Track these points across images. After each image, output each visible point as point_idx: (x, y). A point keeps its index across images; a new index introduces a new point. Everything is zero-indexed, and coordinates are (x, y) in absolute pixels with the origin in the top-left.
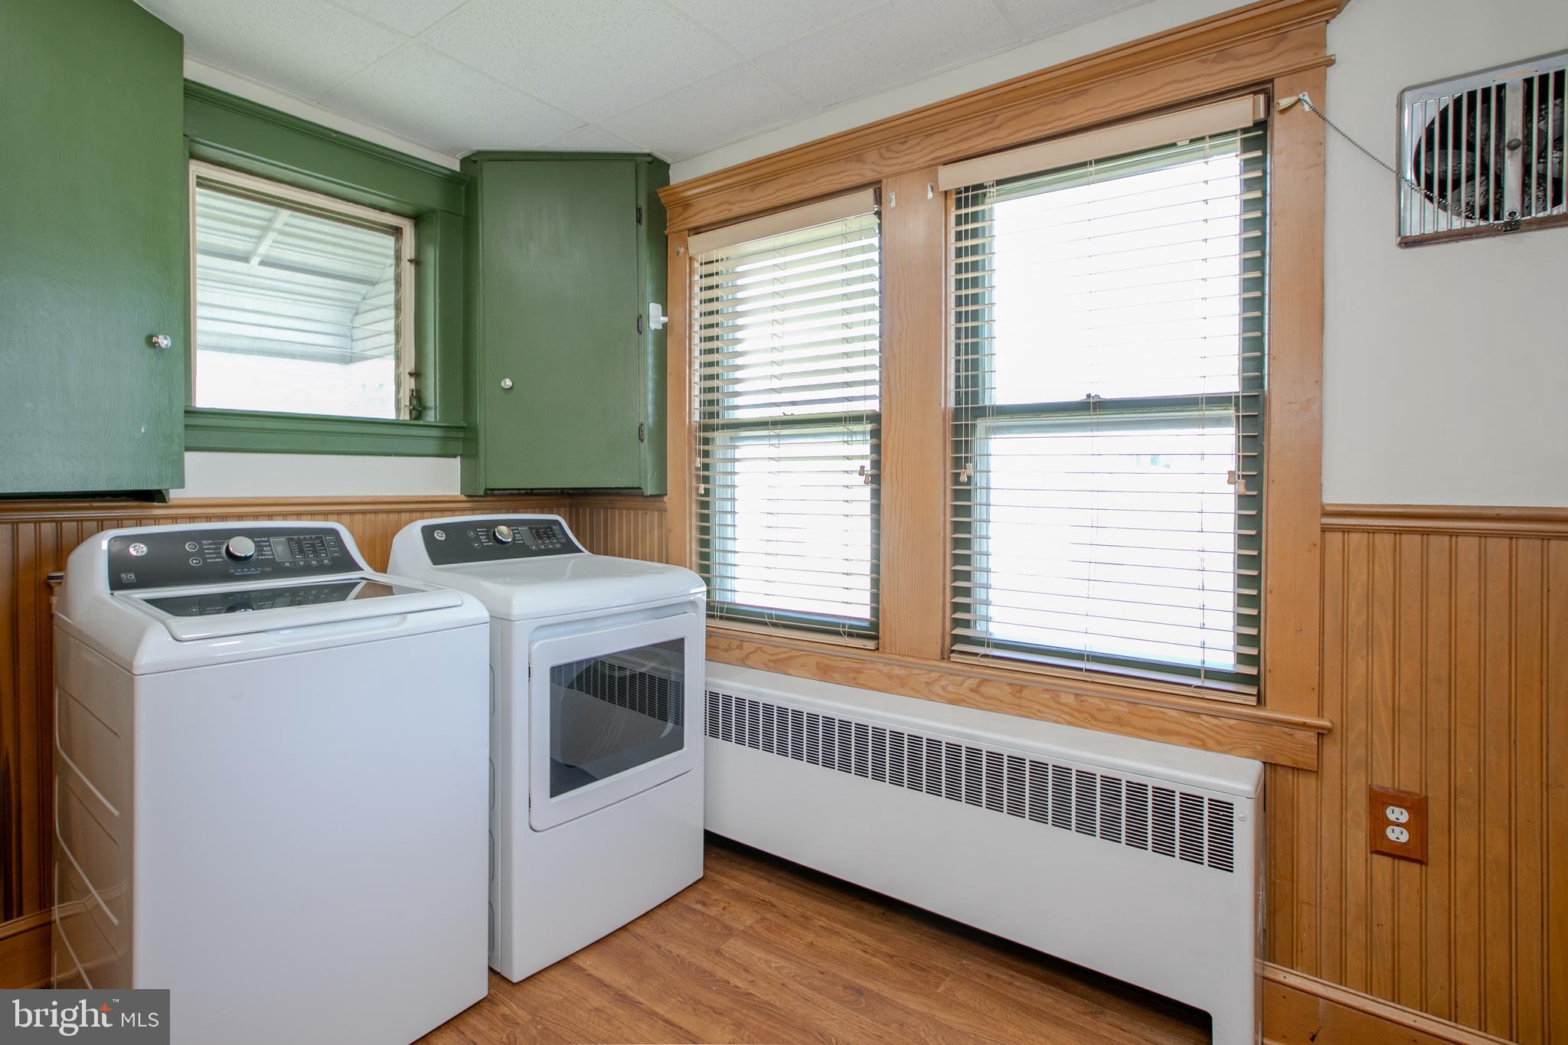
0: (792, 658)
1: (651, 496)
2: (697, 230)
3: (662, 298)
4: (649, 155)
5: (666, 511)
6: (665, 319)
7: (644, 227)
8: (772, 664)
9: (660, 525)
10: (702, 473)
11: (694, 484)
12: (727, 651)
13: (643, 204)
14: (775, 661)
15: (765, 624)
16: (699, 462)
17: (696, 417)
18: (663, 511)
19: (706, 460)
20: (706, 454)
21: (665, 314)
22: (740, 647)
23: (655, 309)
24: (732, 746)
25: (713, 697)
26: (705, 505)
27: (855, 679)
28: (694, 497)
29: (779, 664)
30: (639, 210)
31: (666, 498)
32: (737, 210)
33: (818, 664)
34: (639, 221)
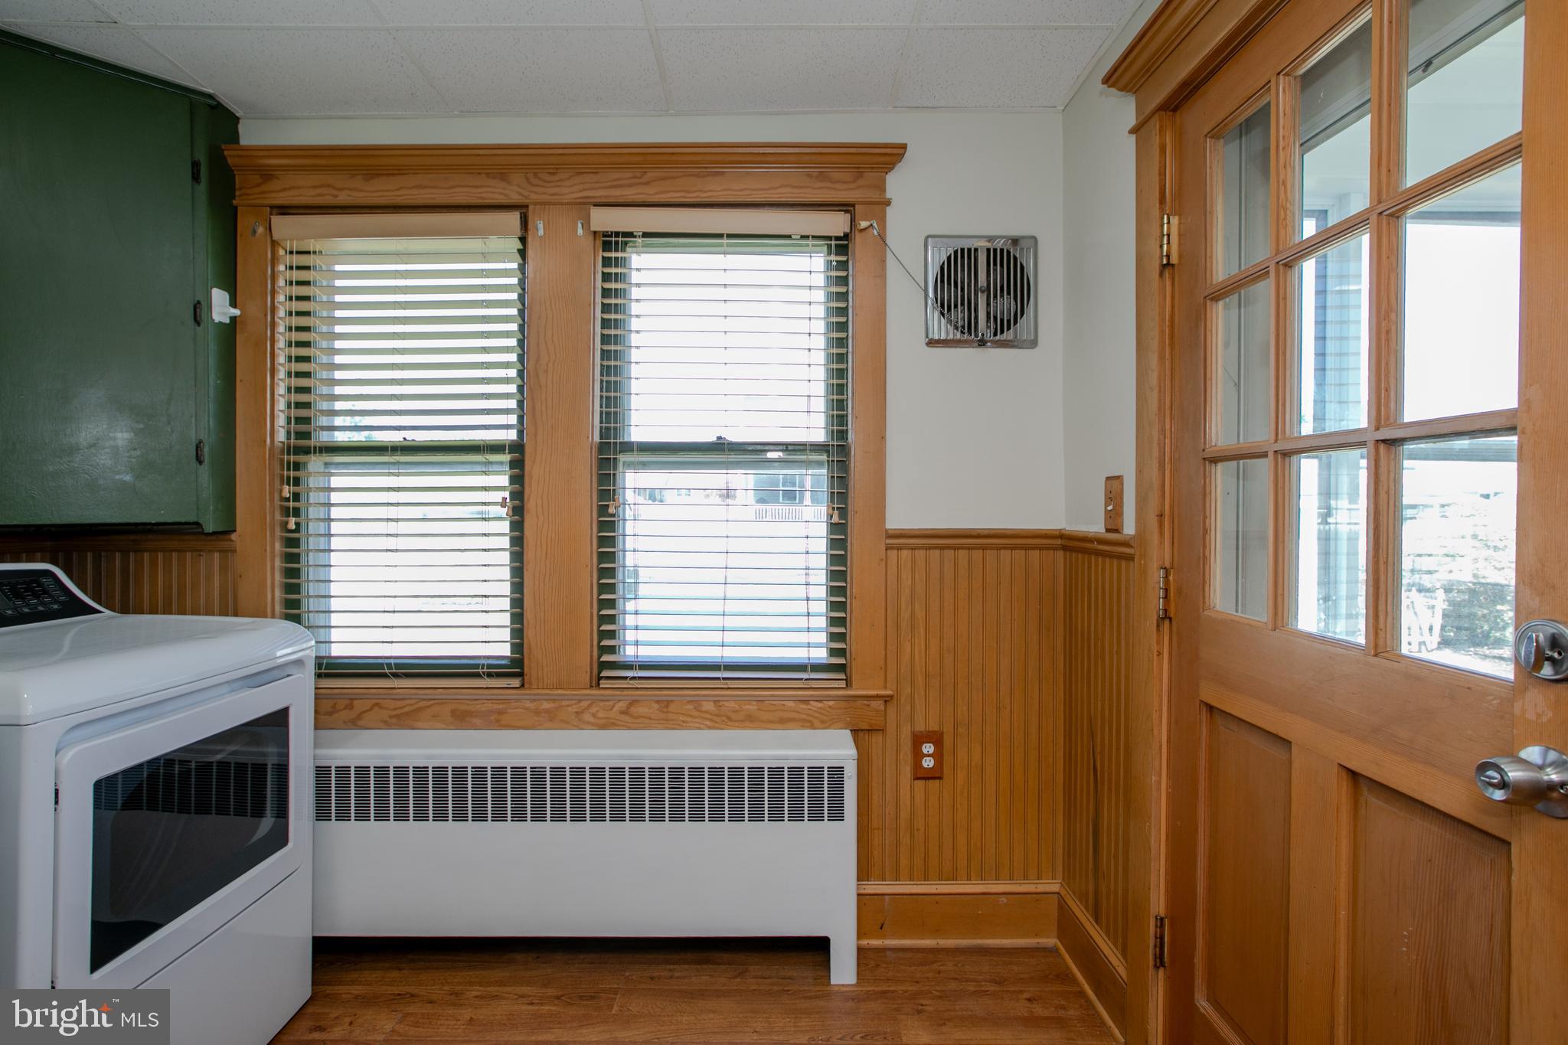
0: (420, 709)
1: (214, 533)
2: (284, 210)
3: (231, 285)
4: (210, 96)
5: (234, 551)
6: (236, 312)
7: (203, 187)
8: (394, 720)
9: (224, 568)
10: (291, 504)
11: (278, 517)
12: (330, 714)
13: (202, 157)
14: (398, 716)
15: (384, 676)
16: (287, 491)
17: (281, 436)
18: (229, 551)
19: (297, 489)
20: (297, 481)
21: (233, 303)
22: (350, 707)
23: (219, 298)
24: (353, 826)
25: (322, 772)
26: (294, 543)
27: (498, 721)
28: (278, 533)
29: (404, 718)
30: (195, 165)
31: (233, 536)
32: (343, 198)
33: (453, 712)
34: (196, 178)
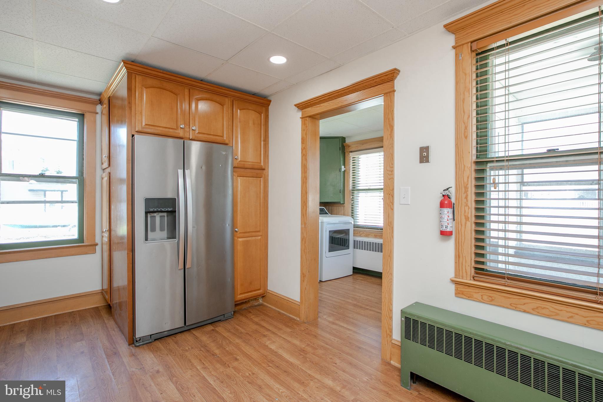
0: (370, 234)
1: (342, 204)
2: (351, 152)
3: (344, 165)
4: (342, 137)
5: (345, 207)
6: (345, 169)
7: (341, 151)
8: (366, 236)
9: (343, 210)
10: (352, 199)
11: (350, 201)
12: (357, 234)
13: (341, 146)
14: (366, 235)
15: (365, 228)
16: (352, 197)
17: (351, 188)
18: (344, 207)
19: (353, 197)
20: (353, 195)
21: (345, 168)
22: (360, 233)
23: (343, 167)
24: (358, 250)
25: (355, 241)
26: (353, 205)
27: (381, 237)
28: (351, 204)
29: (367, 236)
30: (340, 148)
31: (345, 204)
32: (359, 148)
33: (374, 235)
34: (340, 150)
